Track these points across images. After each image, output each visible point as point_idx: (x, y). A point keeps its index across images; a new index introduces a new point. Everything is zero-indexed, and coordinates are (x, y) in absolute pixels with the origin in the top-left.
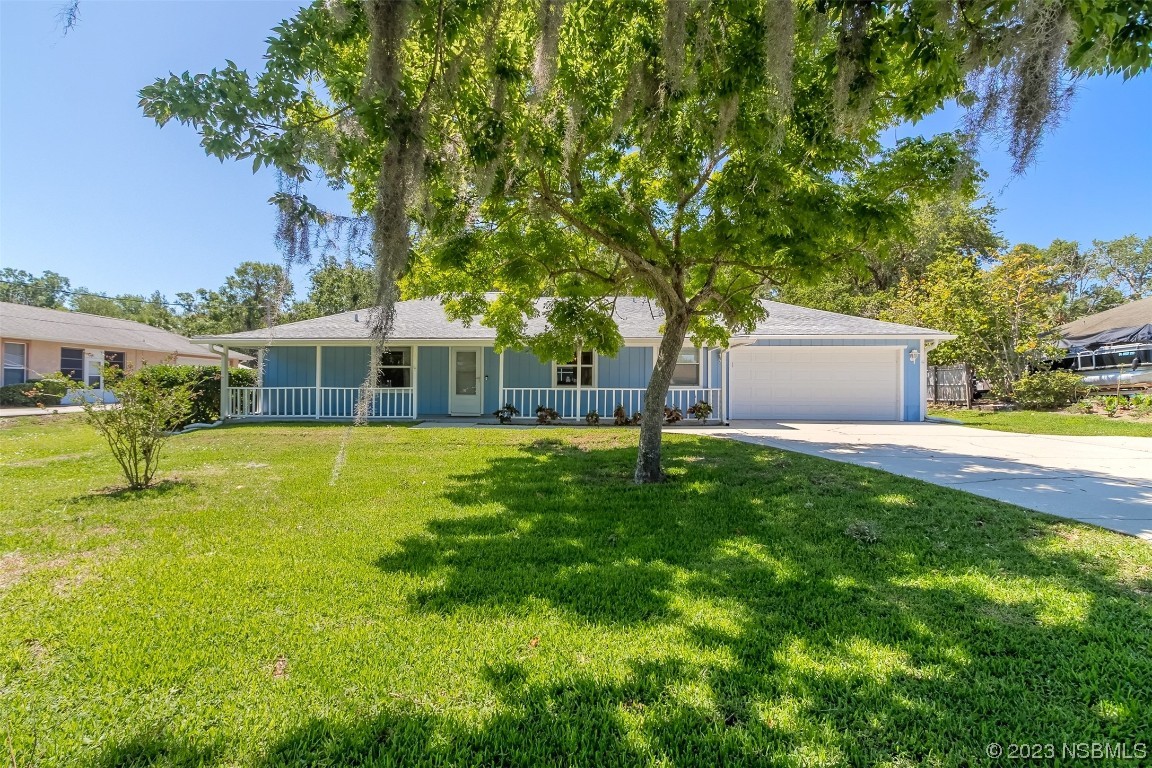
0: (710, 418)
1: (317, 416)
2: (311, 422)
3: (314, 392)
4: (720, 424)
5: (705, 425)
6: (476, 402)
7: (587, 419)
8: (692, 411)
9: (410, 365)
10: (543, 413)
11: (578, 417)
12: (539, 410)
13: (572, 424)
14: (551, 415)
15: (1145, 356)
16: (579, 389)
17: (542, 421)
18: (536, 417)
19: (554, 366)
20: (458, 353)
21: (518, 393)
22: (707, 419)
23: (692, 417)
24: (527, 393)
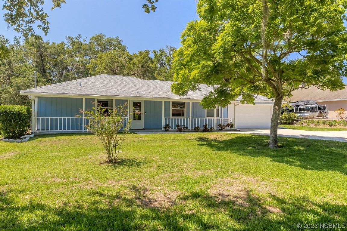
1: (83, 130)
2: (80, 133)
3: (81, 119)
4: (235, 130)
5: (233, 130)
6: (141, 124)
7: (195, 129)
8: (227, 126)
9: (112, 107)
10: (180, 127)
11: (190, 129)
12: (178, 126)
13: (189, 131)
14: (184, 128)
15: (312, 109)
16: (191, 118)
17: (180, 131)
18: (177, 129)
19: (171, 109)
20: (134, 103)
21: (169, 119)
22: (233, 128)
23: (228, 128)
24: (172, 119)
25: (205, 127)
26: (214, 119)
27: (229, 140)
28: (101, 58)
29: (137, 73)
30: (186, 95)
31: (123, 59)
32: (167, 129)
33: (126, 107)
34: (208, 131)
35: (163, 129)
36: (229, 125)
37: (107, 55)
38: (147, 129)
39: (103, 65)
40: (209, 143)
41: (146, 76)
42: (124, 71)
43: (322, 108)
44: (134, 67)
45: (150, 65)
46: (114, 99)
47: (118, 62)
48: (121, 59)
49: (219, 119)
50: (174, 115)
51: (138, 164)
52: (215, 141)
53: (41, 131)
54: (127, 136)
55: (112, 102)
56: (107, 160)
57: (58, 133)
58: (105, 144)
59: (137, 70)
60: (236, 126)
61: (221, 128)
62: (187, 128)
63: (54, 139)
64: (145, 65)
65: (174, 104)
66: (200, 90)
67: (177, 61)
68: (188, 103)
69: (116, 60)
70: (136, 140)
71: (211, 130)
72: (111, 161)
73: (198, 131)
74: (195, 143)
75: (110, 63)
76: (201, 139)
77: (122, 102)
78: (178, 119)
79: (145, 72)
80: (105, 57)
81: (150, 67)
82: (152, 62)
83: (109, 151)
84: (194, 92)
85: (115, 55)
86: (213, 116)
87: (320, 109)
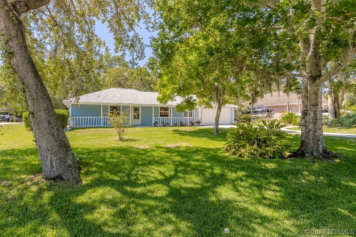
0: (201, 124)
1: (102, 125)
2: (99, 127)
3: (100, 118)
4: (202, 126)
5: (200, 126)
6: (139, 121)
7: (174, 125)
8: (196, 123)
9: (120, 111)
10: (164, 124)
11: (172, 125)
12: (163, 123)
13: (171, 126)
14: (167, 124)
15: (263, 111)
16: (172, 117)
17: (164, 126)
18: (162, 125)
19: (159, 112)
20: (134, 108)
21: (157, 118)
22: (200, 124)
23: (197, 124)
24: (159, 118)
25: (181, 123)
26: (187, 118)
27: (194, 131)
28: (109, 72)
29: (137, 84)
30: (167, 103)
31: (127, 73)
32: (156, 124)
33: (129, 111)
34: (183, 126)
35: (153, 125)
36: (198, 122)
37: (115, 71)
38: (143, 125)
39: (112, 78)
40: (181, 133)
41: (145, 86)
42: (128, 82)
43: (270, 110)
44: (135, 79)
45: (147, 78)
46: (121, 105)
47: (123, 76)
48: (125, 74)
49: (193, 118)
50: (161, 116)
51: (135, 141)
52: (185, 131)
53: (75, 126)
54: (129, 128)
55: (120, 107)
56: (119, 139)
57: (86, 127)
58: (117, 131)
59: (137, 82)
60: (203, 123)
61: (192, 124)
62: (169, 124)
63: (85, 130)
64: (144, 78)
65: (161, 108)
66: (175, 100)
67: (159, 83)
68: (171, 108)
69: (122, 75)
70: (135, 131)
71: (185, 125)
72: (121, 140)
73: (176, 126)
74: (172, 132)
75: (116, 76)
76: (176, 131)
77: (126, 108)
78: (165, 119)
79: (144, 84)
80: (113, 73)
81: (148, 80)
82: (149, 76)
83: (120, 135)
84: (172, 101)
85: (120, 71)
86: (187, 117)
87: (268, 111)
